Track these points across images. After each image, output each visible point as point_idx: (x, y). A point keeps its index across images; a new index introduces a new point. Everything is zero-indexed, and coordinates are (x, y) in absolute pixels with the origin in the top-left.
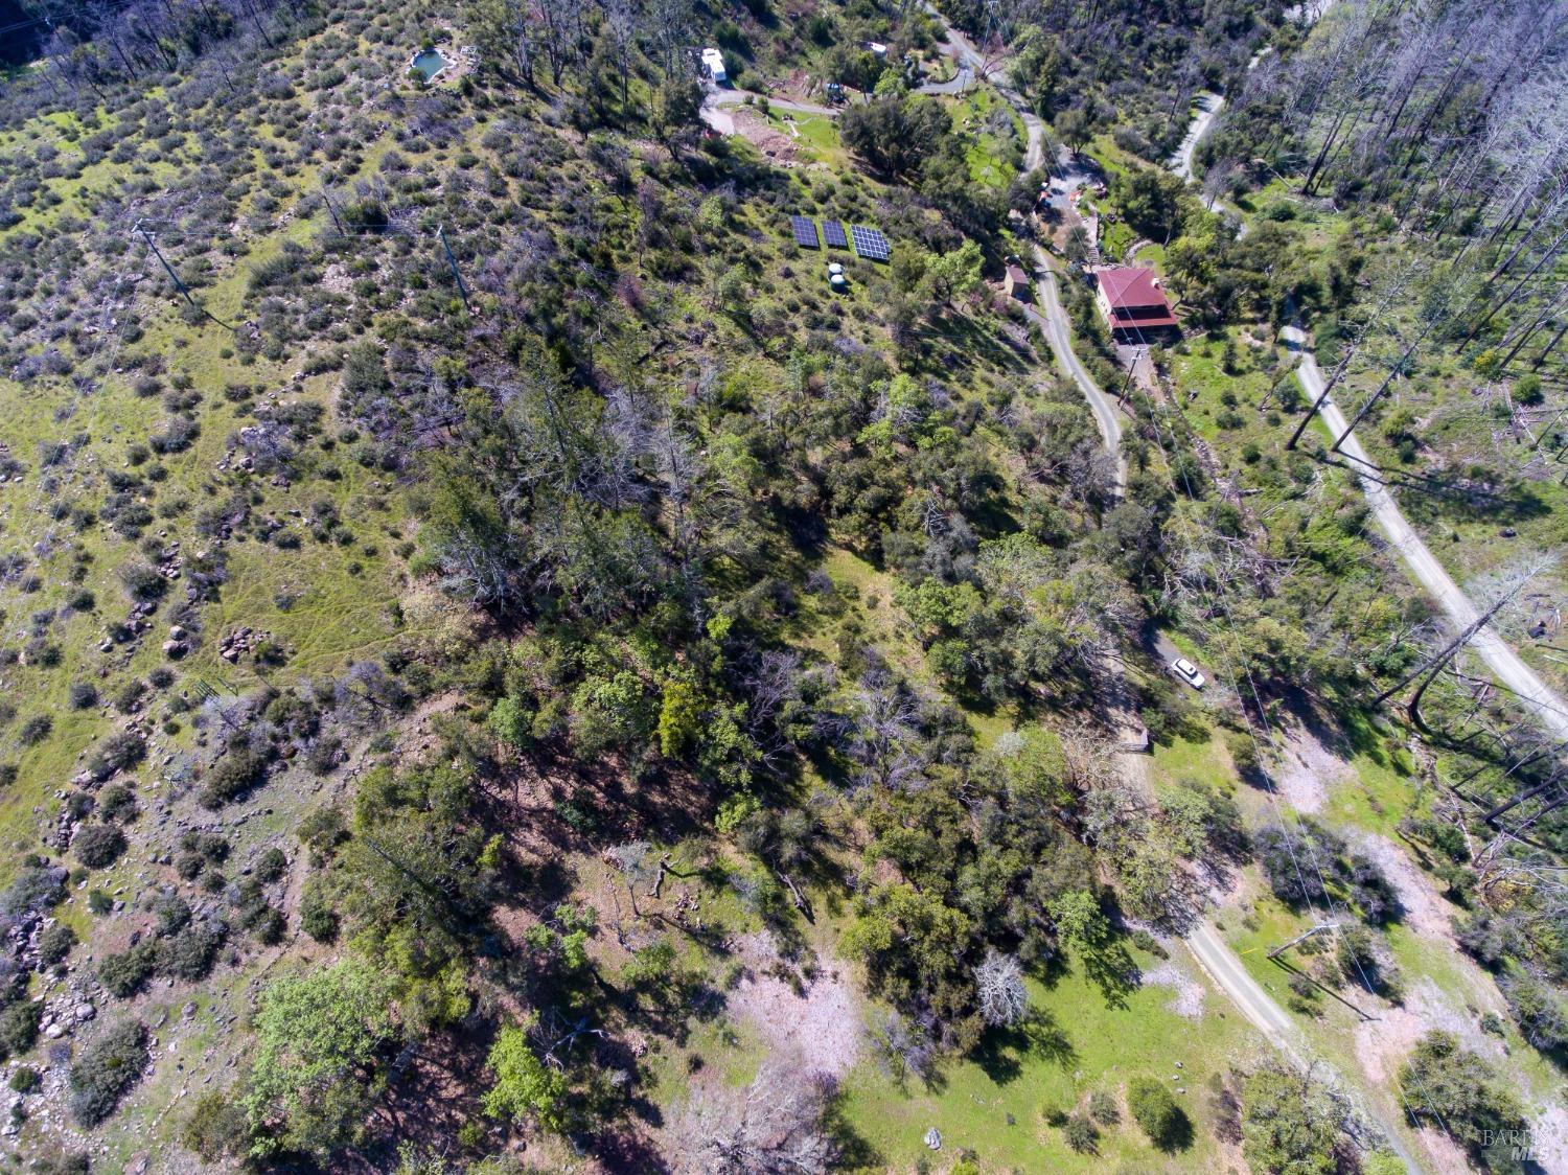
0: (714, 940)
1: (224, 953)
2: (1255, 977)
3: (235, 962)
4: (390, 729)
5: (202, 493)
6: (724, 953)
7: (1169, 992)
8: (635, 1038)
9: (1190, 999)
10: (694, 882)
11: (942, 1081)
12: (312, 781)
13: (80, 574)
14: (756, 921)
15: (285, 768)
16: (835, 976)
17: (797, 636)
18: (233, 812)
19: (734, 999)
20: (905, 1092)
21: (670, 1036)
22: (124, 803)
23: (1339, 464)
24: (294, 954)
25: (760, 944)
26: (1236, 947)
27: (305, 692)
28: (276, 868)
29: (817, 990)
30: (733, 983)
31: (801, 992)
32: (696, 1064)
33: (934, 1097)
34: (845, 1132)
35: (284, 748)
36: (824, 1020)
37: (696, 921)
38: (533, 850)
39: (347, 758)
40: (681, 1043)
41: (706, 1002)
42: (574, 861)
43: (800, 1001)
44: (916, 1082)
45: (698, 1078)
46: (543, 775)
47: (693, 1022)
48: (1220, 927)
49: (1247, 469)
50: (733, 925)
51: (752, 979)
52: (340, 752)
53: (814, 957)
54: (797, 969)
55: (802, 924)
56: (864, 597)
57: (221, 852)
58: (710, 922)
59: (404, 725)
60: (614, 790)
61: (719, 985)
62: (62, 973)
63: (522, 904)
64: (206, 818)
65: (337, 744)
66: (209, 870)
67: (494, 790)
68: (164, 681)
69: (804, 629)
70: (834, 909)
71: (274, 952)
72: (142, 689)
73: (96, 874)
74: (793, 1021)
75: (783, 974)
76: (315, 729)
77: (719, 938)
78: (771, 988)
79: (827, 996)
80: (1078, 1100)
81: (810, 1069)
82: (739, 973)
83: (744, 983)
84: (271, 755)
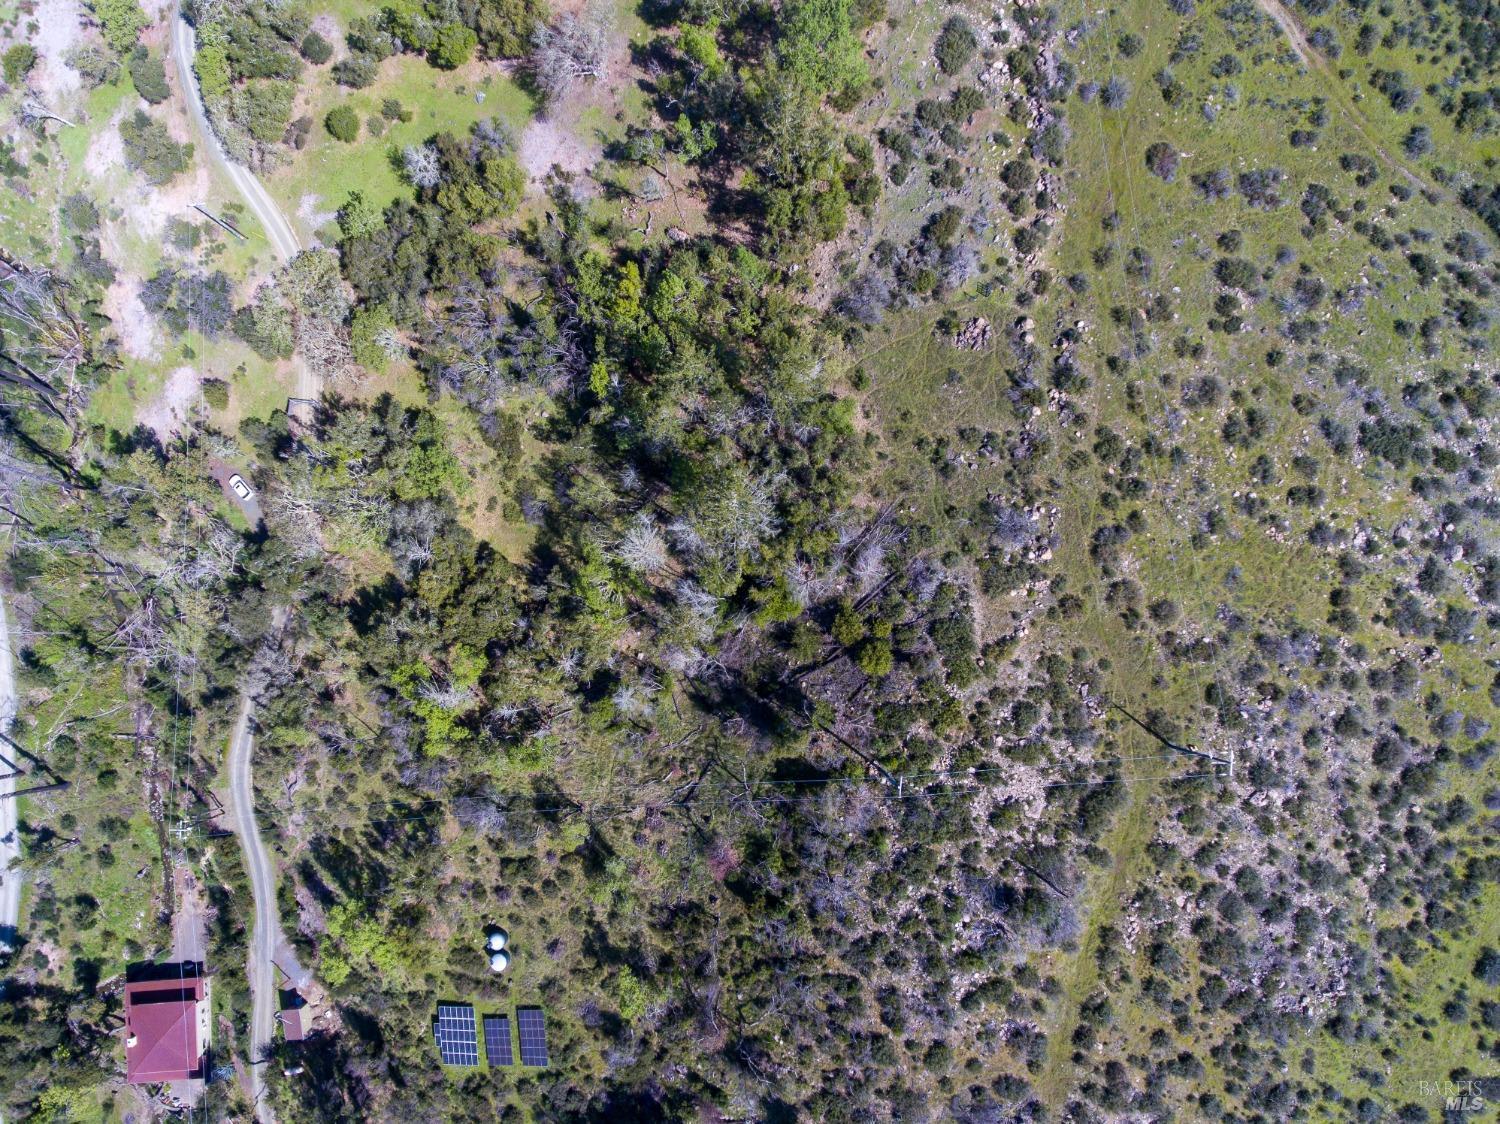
0: (613, 191)
1: (912, 119)
2: (260, 225)
3: (904, 115)
4: (846, 284)
5: (1060, 480)
6: (608, 185)
7: (318, 209)
8: (658, 124)
9: (308, 203)
10: (626, 227)
11: (472, 131)
12: (890, 236)
13: (1131, 391)
14: (585, 208)
15: (912, 243)
16: (534, 181)
18: (937, 207)
19: (598, 157)
20: (495, 120)
21: (636, 129)
22: (1014, 206)
24: (869, 126)
25: (585, 194)
26: (266, 243)
27: (914, 300)
28: (896, 175)
29: (546, 169)
30: (599, 166)
31: (555, 167)
32: (618, 117)
33: (477, 120)
34: (532, 93)
35: (917, 256)
36: (542, 153)
37: (624, 200)
38: (737, 230)
39: (871, 256)
40: (630, 128)
41: (617, 153)
42: (710, 230)
43: (556, 162)
44: (488, 128)
45: (618, 109)
47: (623, 139)
48: (274, 258)
50: (600, 202)
51: (587, 172)
52: (877, 258)
53: (547, 192)
54: (557, 182)
55: (555, 211)
56: (499, 510)
57: (935, 179)
58: (615, 202)
59: (836, 289)
61: (608, 163)
63: (739, 193)
64: (954, 200)
65: (879, 266)
66: (939, 167)
68: (1022, 299)
69: (549, 462)
70: (533, 226)
71: (881, 125)
72: (1036, 291)
73: (1014, 158)
74: (562, 150)
75: (567, 177)
76: (899, 272)
77: (609, 192)
78: (575, 166)
79: (539, 168)
80: (391, 130)
81: (552, 123)
82: (595, 173)
83: (592, 167)
84: (921, 251)
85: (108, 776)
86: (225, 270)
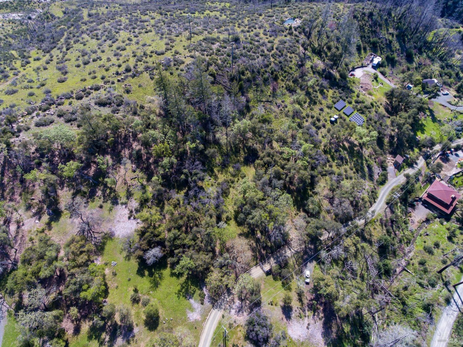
0: (129, 195)
1: (72, 122)
2: (215, 333)
3: (72, 124)
5: (152, 63)
6: (128, 198)
7: (192, 309)
8: (99, 193)
9: (194, 316)
10: (139, 184)
11: (129, 259)
12: (110, 112)
13: (124, 62)
15: (109, 107)
16: (138, 223)
17: (219, 171)
18: (97, 107)
19: (119, 206)
20: (121, 253)
21: (104, 199)
22: (89, 94)
23: (450, 291)
25: (134, 204)
26: (220, 324)
27: (125, 100)
29: (132, 221)
30: (122, 204)
31: (129, 218)
32: (101, 207)
33: (124, 259)
34: (104, 244)
35: (113, 104)
36: (126, 226)
37: (131, 189)
38: (124, 153)
39: (117, 113)
40: (103, 202)
41: (115, 202)
43: (127, 219)
44: (125, 254)
45: (98, 209)
46: (142, 145)
47: (109, 202)
48: (223, 317)
49: (417, 265)
50: (135, 196)
51: (126, 207)
54: (134, 215)
55: (145, 209)
58: (132, 192)
59: (131, 116)
60: (148, 159)
61: (120, 202)
62: (57, 107)
64: (93, 104)
65: (119, 110)
66: (84, 111)
67: (131, 139)
68: (113, 83)
69: (222, 171)
71: (77, 128)
72: (109, 82)
73: (75, 99)
74: (122, 220)
75: (131, 212)
76: (119, 105)
77: (130, 196)
78: (126, 212)
79: (132, 224)
80: (144, 295)
81: (113, 229)
82: (125, 204)
83: (124, 206)
84: (110, 104)
85: (422, 263)
86: (242, 338)
